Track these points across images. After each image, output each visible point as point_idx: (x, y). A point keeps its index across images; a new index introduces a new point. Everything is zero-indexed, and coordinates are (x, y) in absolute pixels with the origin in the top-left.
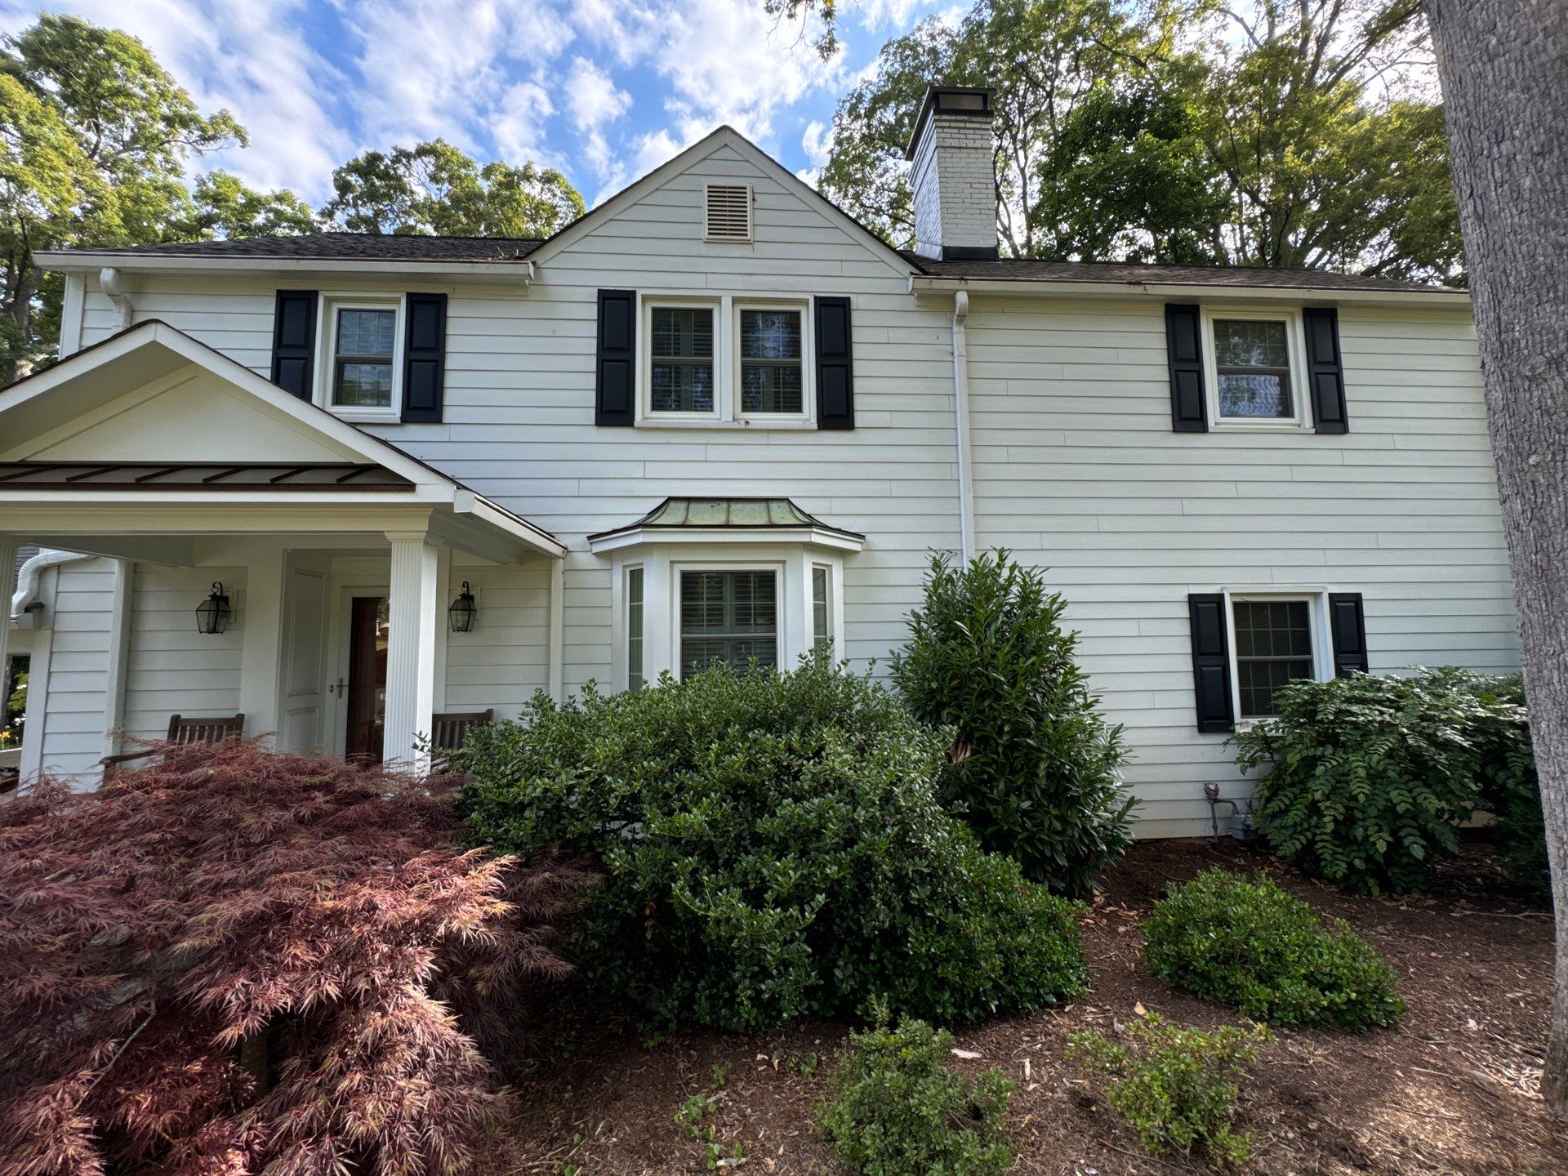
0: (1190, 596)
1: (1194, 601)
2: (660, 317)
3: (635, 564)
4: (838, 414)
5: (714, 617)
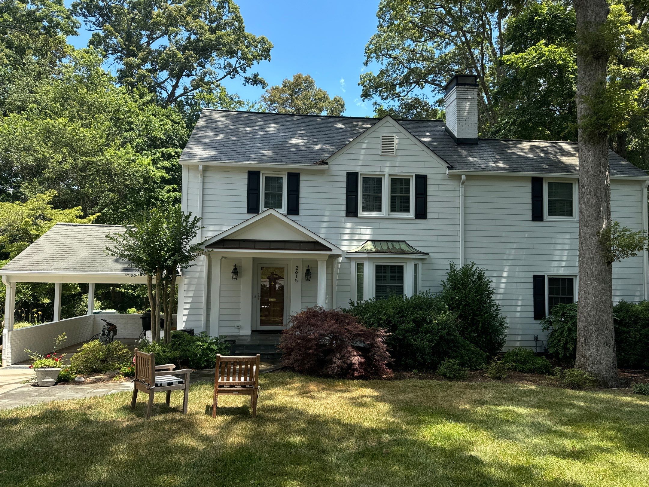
0: (534, 276)
2: (365, 180)
3: (360, 261)
4: (421, 214)
5: (385, 279)
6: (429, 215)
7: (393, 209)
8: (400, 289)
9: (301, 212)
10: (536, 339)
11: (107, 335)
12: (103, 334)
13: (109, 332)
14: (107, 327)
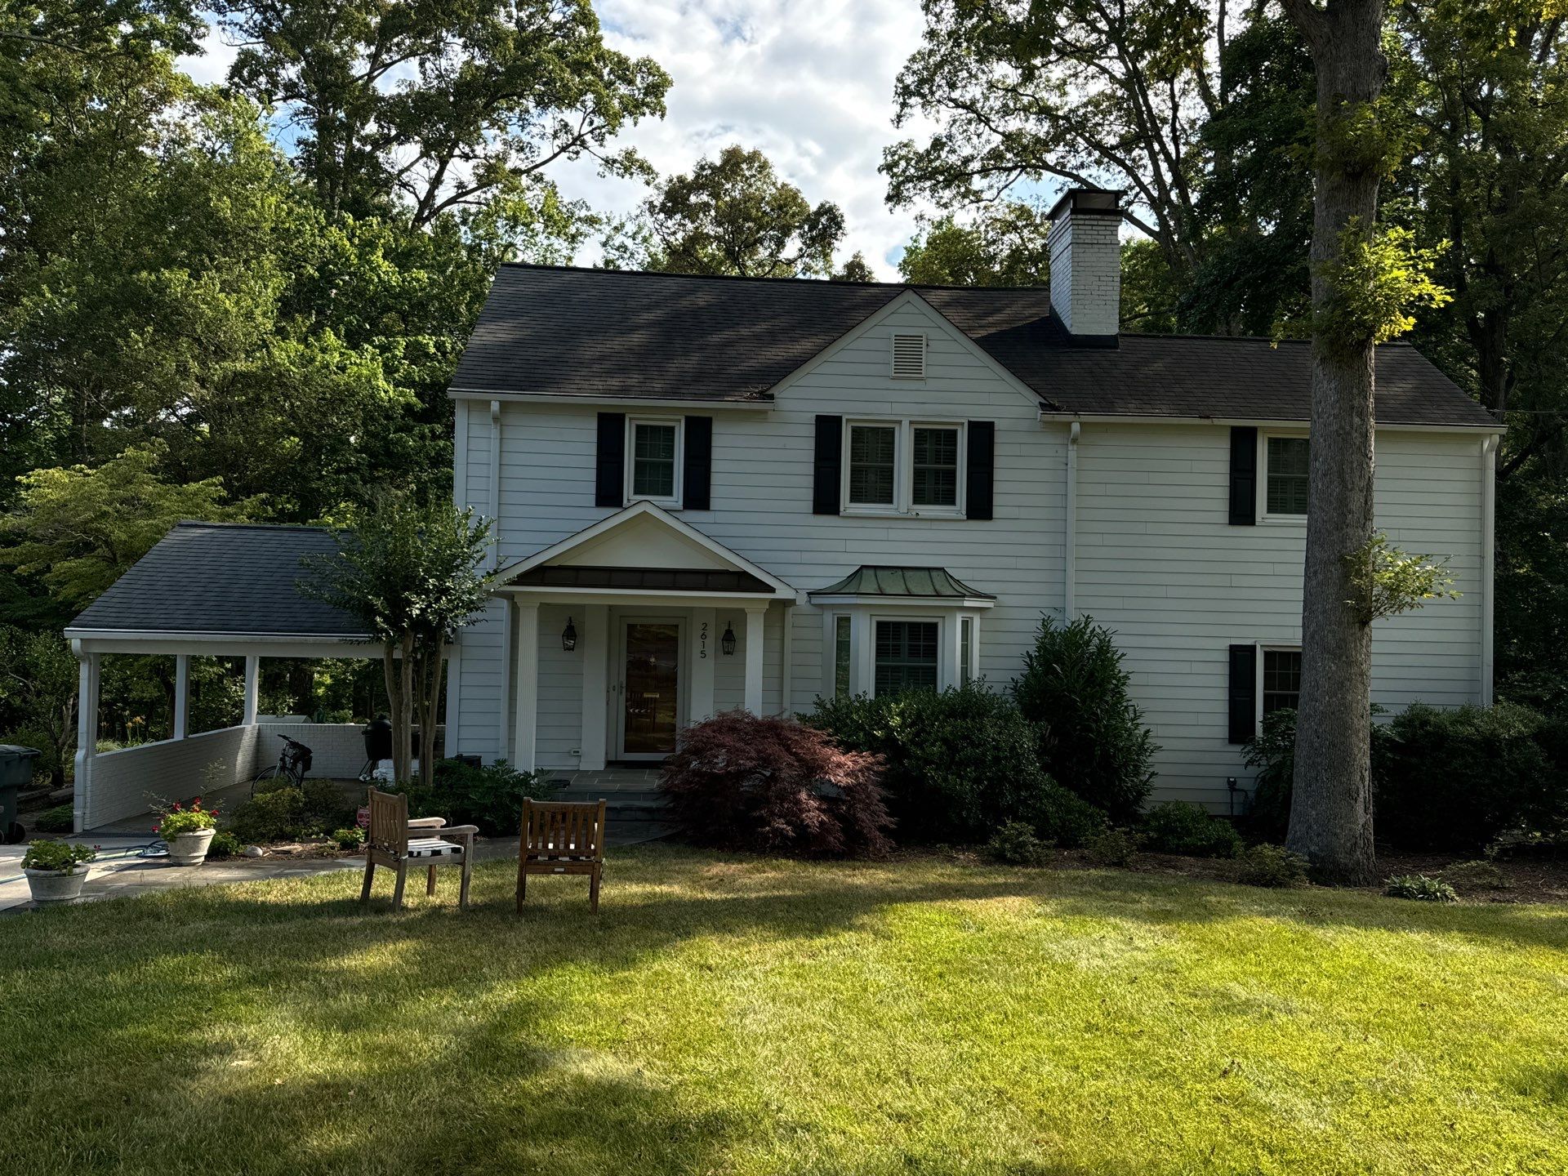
0: (1231, 647)
1: (1234, 649)
2: (857, 433)
3: (843, 613)
4: (981, 508)
5: (897, 651)
6: (997, 512)
7: (919, 498)
8: (931, 675)
9: (714, 503)
10: (1232, 786)
11: (291, 770)
12: (283, 768)
13: (294, 764)
14: (291, 752)
